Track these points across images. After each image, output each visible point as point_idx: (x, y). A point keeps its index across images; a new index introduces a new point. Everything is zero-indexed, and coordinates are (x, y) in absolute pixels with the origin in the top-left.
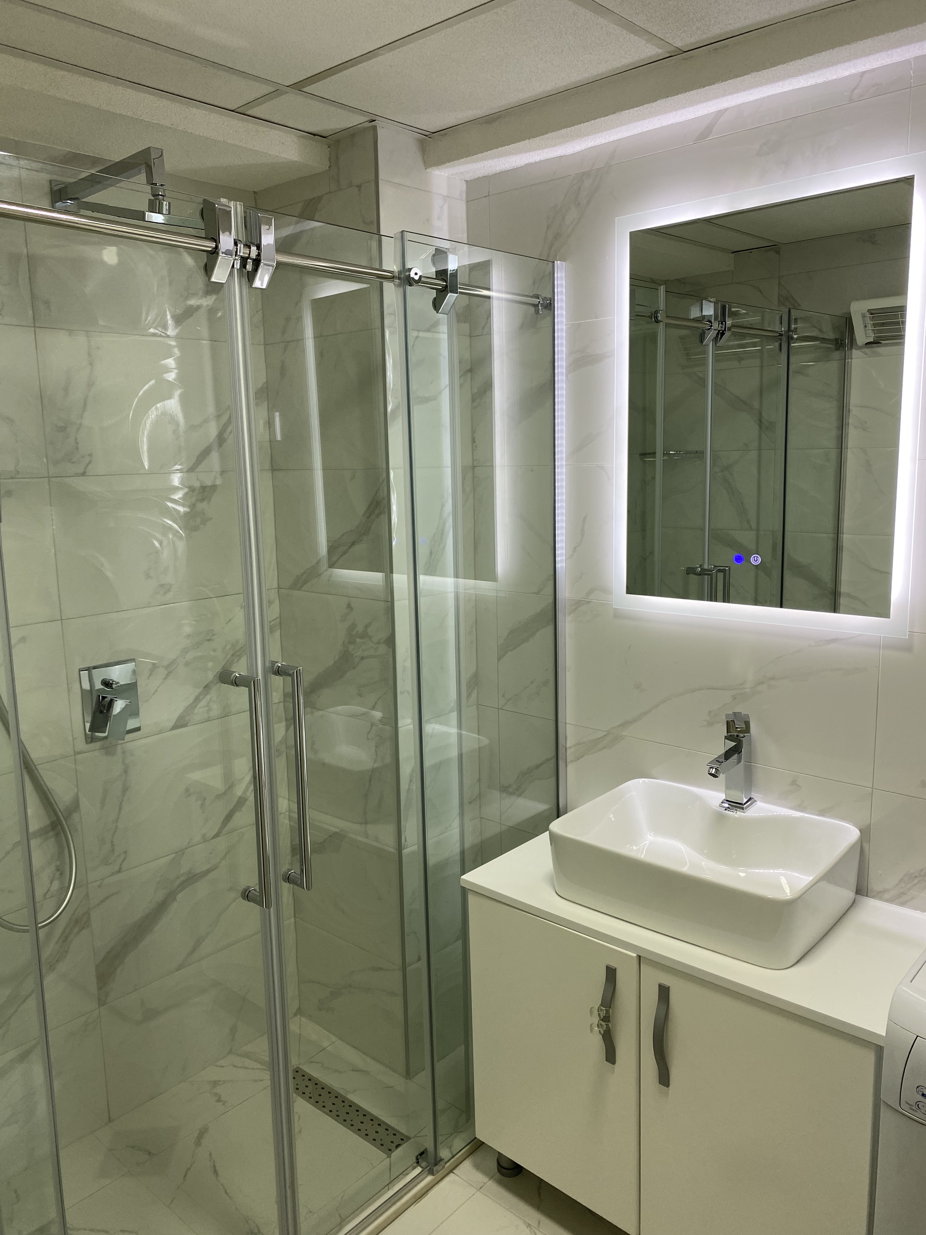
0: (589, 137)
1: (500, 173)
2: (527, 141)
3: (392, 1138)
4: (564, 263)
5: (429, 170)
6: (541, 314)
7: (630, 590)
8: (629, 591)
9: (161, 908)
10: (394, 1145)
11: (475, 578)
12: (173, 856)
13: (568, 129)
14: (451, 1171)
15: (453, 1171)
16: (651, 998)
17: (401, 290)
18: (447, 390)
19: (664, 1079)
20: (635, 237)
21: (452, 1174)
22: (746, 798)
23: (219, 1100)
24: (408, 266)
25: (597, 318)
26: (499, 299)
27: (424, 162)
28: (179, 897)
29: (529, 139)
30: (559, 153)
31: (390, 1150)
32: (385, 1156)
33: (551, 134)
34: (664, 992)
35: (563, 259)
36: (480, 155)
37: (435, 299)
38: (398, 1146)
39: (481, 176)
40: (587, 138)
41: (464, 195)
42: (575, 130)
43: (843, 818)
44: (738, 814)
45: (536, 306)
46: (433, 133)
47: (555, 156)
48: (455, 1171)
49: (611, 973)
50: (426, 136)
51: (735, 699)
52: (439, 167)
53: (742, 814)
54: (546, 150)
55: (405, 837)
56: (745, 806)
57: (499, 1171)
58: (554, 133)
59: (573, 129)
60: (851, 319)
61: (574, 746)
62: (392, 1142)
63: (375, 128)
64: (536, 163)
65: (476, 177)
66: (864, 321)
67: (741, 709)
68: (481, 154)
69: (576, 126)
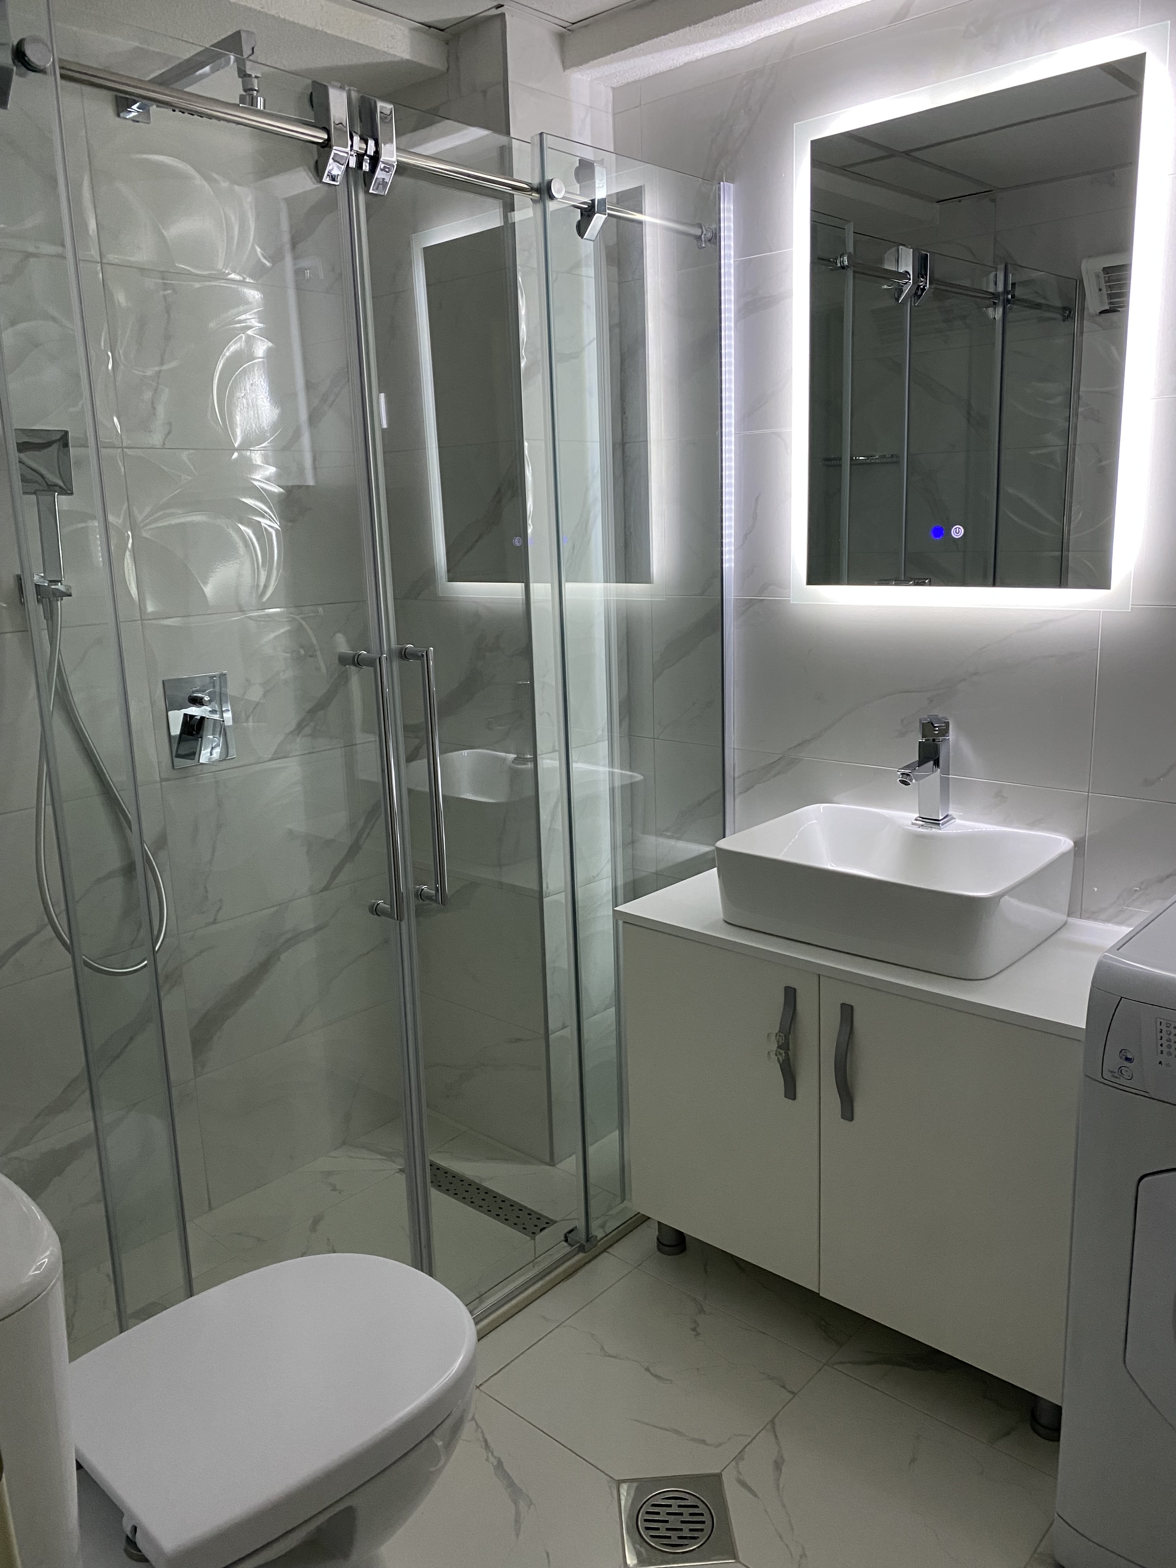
0: (763, 23)
1: (653, 75)
2: (687, 29)
3: (537, 1222)
4: (732, 185)
5: (568, 72)
6: (704, 247)
7: (812, 580)
8: (810, 582)
9: (264, 968)
10: (538, 1229)
11: (626, 580)
12: (276, 908)
13: (738, 10)
14: (605, 1250)
15: (608, 1251)
16: (832, 1020)
17: (539, 207)
18: (594, 344)
19: (848, 1113)
20: (816, 145)
21: (605, 1254)
22: (942, 816)
23: (334, 1189)
24: (548, 177)
25: (771, 251)
26: (654, 225)
27: (563, 62)
28: (283, 957)
29: (690, 26)
30: (725, 46)
31: (533, 1233)
32: (528, 1238)
33: (717, 18)
34: (847, 1012)
35: (731, 180)
36: (630, 50)
37: (579, 222)
38: (542, 1230)
39: (630, 81)
40: (759, 24)
41: (610, 106)
42: (745, 12)
43: (1055, 830)
44: (934, 831)
45: (699, 238)
46: (573, 24)
47: (721, 51)
48: (609, 1250)
49: (790, 994)
50: (565, 28)
51: (932, 701)
52: (580, 67)
53: (940, 831)
54: (710, 42)
55: (547, 884)
56: (941, 822)
57: (659, 1250)
58: (720, 17)
59: (744, 11)
60: (1082, 281)
61: (743, 774)
62: (536, 1226)
63: (503, 15)
64: (697, 61)
65: (624, 82)
66: (1099, 284)
67: (938, 712)
68: (631, 48)
69: (747, 7)
